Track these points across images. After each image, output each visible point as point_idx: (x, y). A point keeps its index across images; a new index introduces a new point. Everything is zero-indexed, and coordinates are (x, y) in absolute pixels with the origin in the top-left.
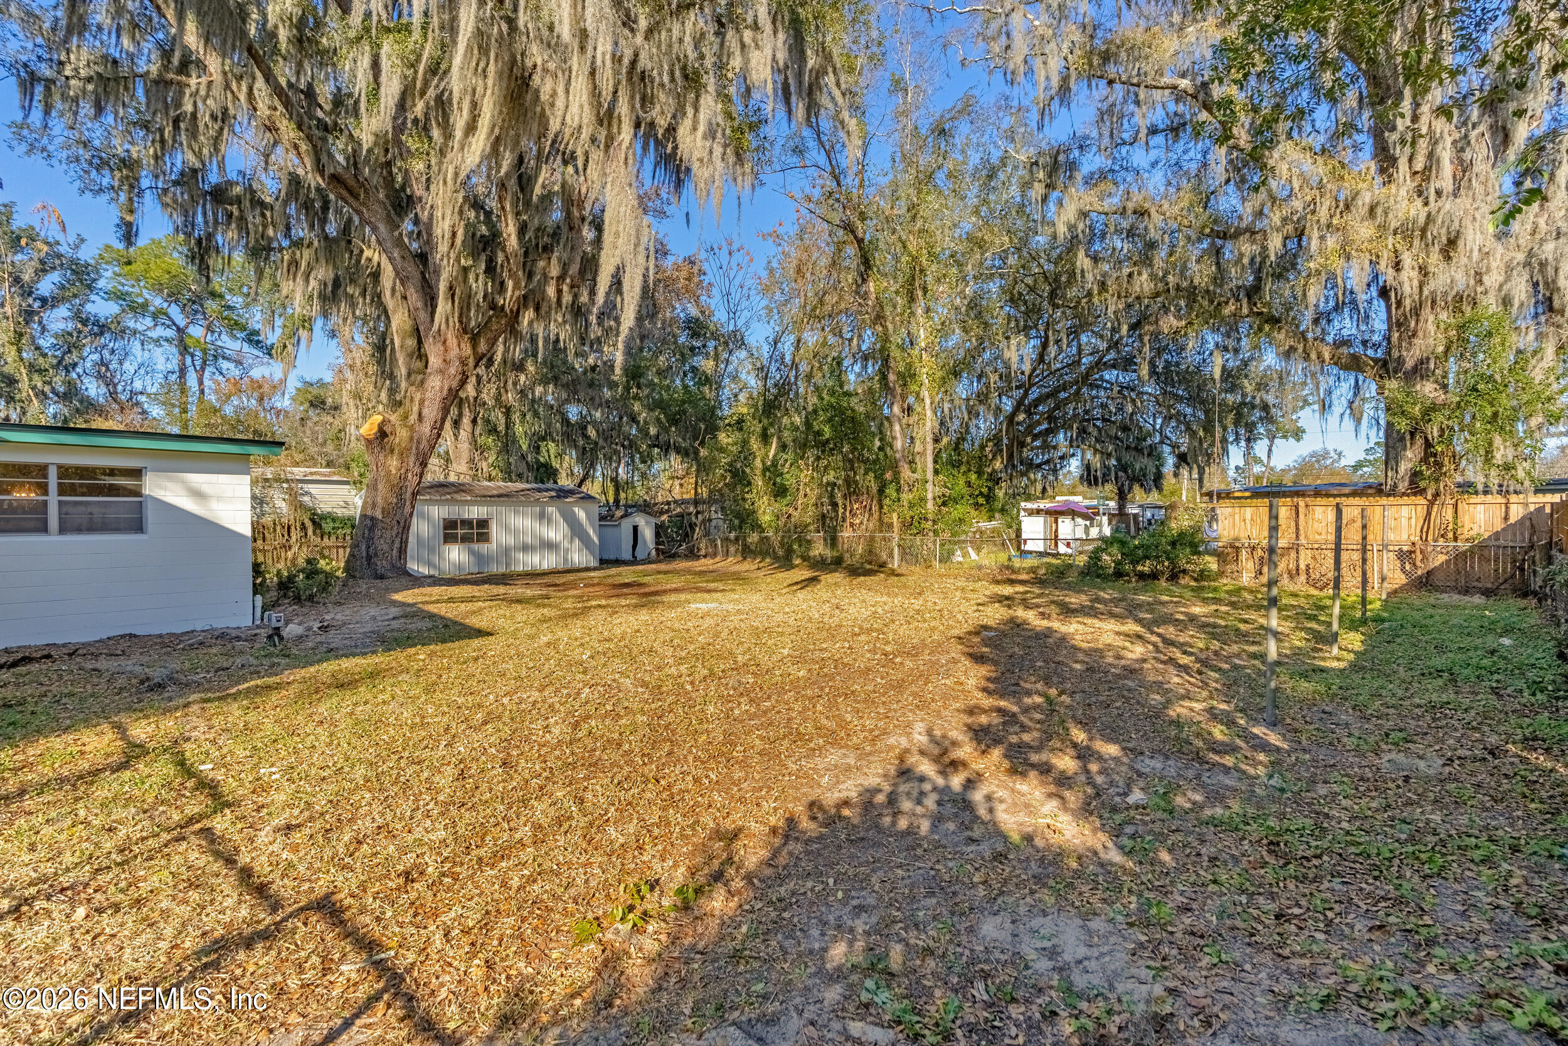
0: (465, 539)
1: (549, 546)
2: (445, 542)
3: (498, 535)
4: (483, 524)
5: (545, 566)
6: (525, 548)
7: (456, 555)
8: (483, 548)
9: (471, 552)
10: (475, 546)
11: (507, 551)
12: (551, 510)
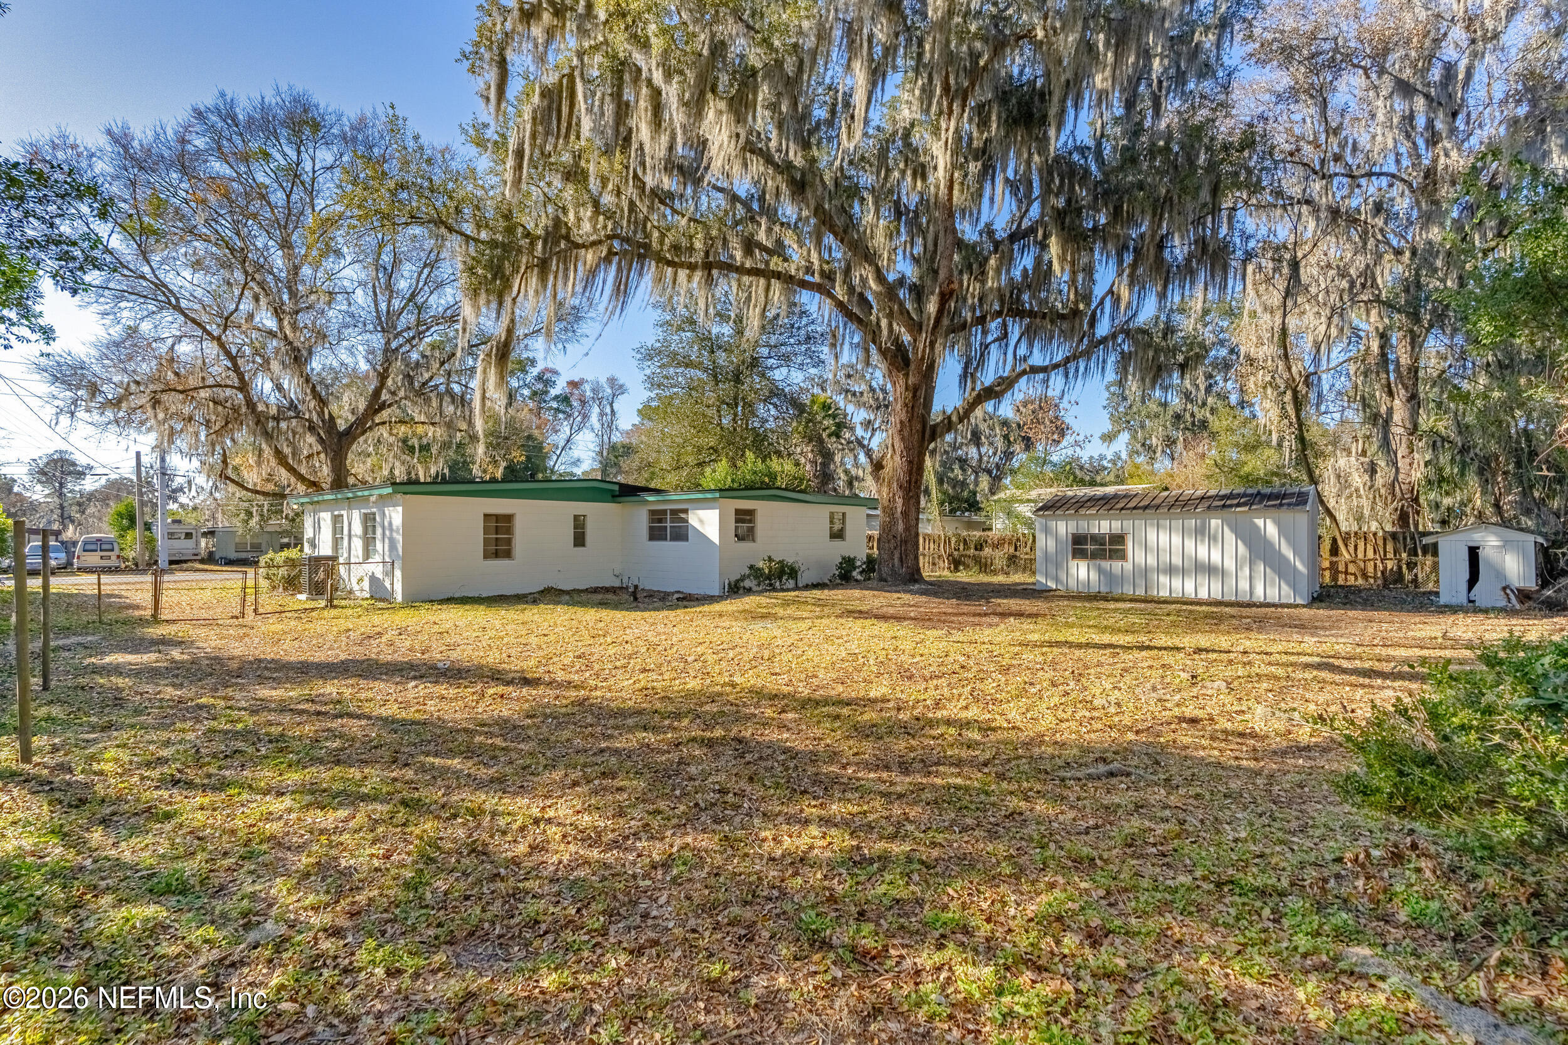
0: (1094, 556)
1: (1210, 570)
2: (1074, 557)
3: (1135, 555)
4: (1119, 539)
5: (1203, 594)
6: (1171, 570)
7: (1081, 572)
8: (1116, 566)
9: (1100, 571)
10: (1106, 564)
11: (1145, 572)
12: (1215, 523)
